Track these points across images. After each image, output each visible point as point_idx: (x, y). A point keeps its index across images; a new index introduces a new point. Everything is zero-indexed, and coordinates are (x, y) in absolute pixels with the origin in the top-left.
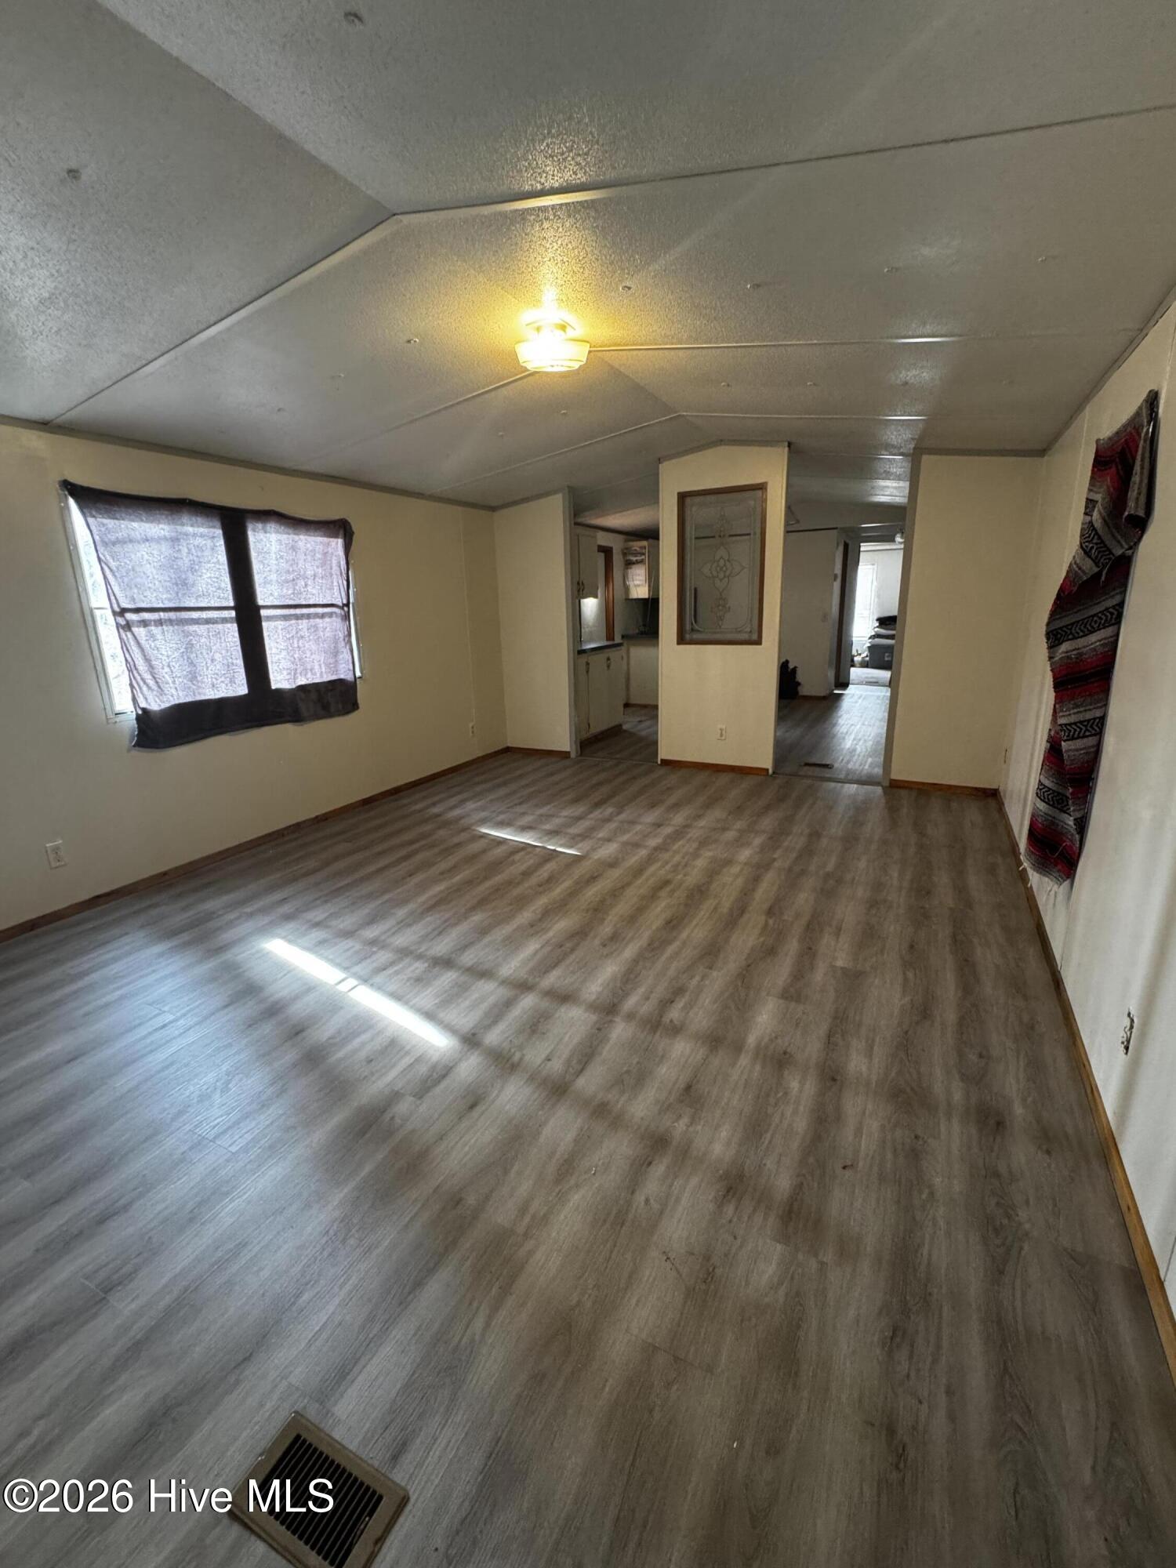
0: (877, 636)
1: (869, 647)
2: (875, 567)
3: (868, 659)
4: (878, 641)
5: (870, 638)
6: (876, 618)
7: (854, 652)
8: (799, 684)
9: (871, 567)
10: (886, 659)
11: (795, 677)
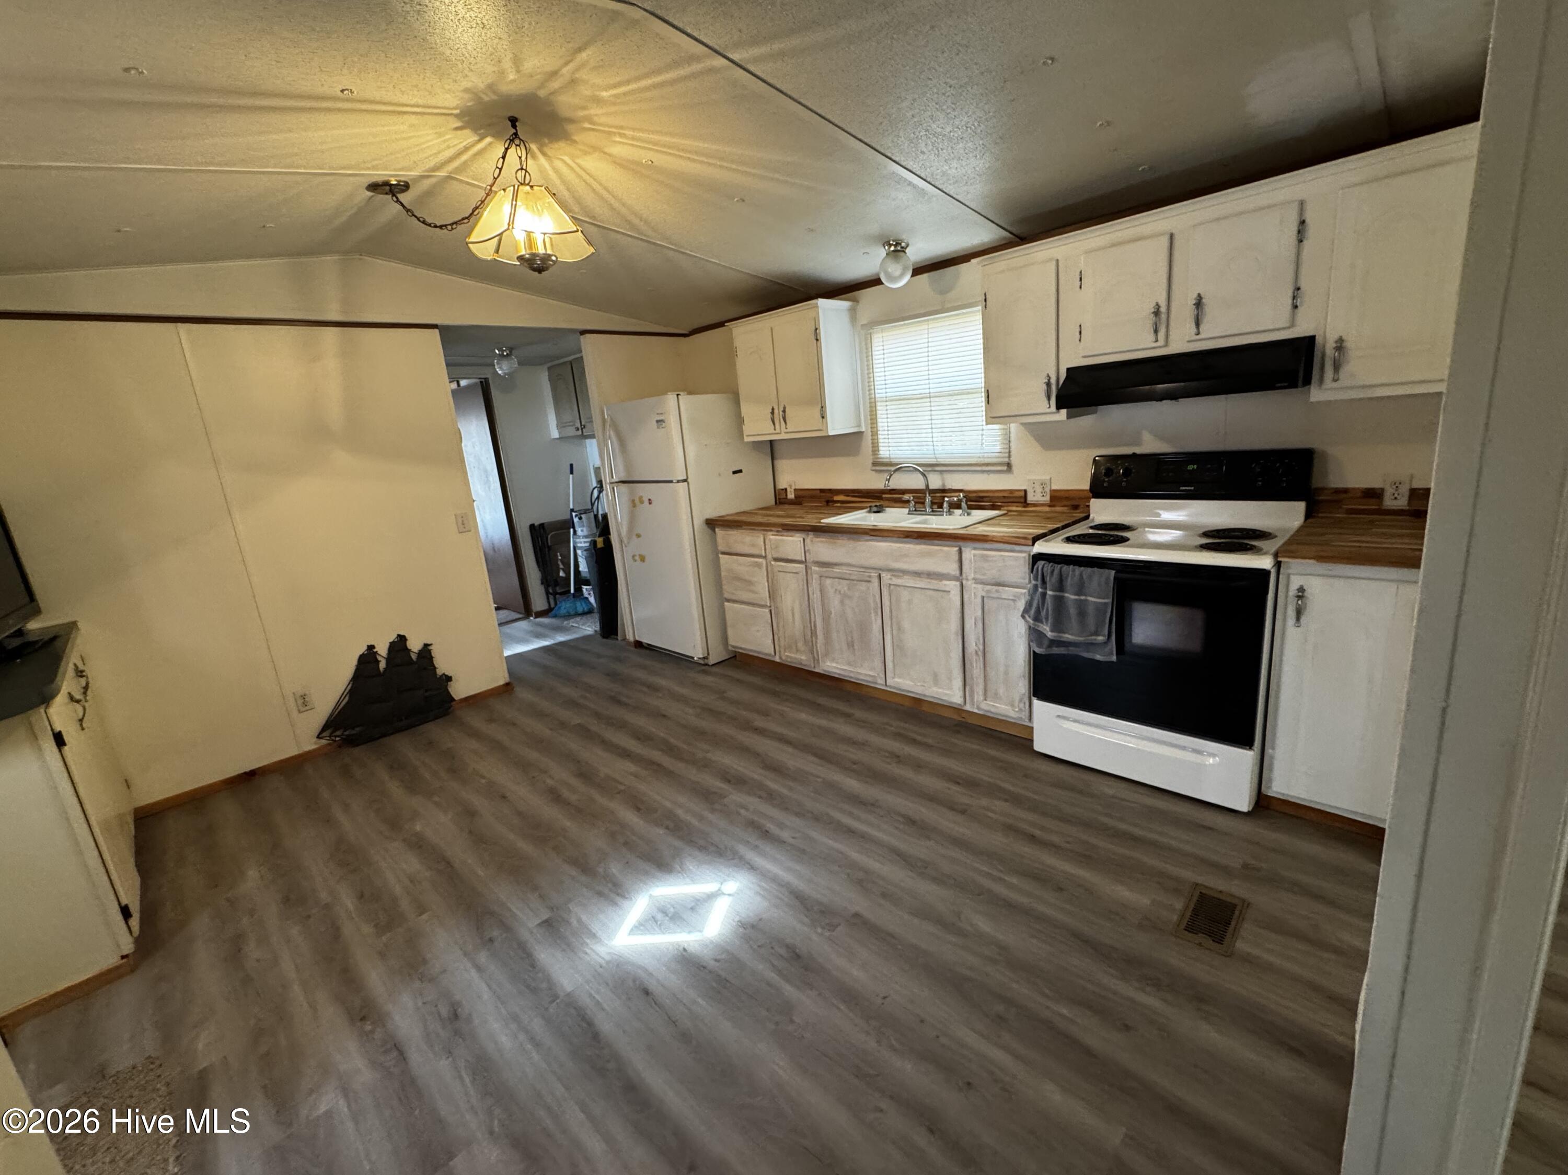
8: (446, 680)
11: (433, 668)
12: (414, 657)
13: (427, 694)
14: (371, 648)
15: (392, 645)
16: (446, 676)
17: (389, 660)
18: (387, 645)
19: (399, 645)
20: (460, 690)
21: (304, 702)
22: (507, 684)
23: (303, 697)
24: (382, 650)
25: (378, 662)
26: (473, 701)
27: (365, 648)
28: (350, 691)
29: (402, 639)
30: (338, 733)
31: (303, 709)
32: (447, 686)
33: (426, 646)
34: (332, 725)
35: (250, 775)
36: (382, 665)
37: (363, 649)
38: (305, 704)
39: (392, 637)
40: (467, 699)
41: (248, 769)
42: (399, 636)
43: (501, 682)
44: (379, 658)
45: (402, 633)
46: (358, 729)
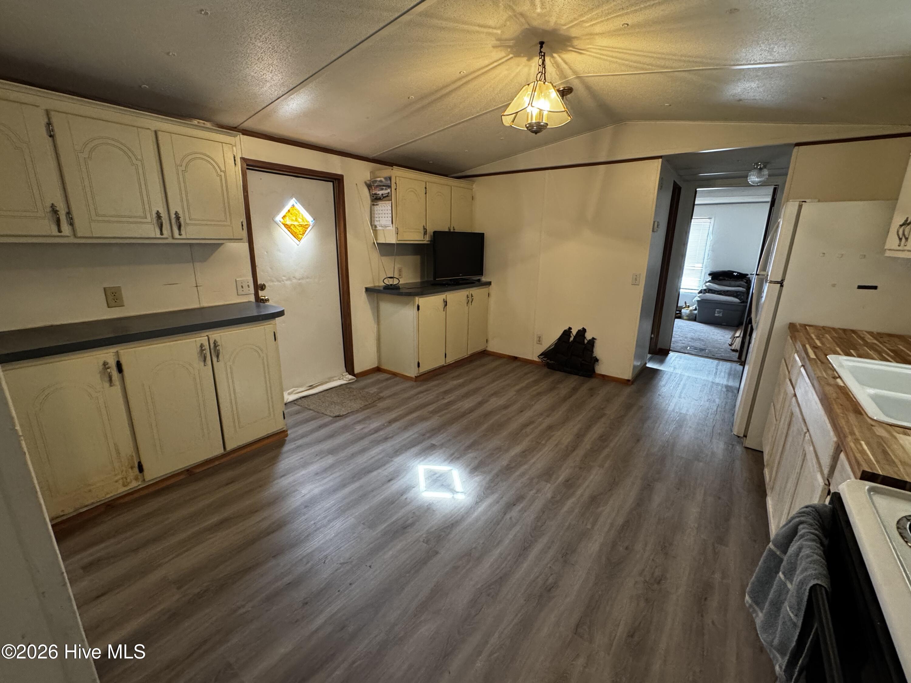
0: (709, 291)
1: (698, 301)
2: (712, 221)
3: (696, 312)
4: (709, 296)
5: (700, 292)
6: (709, 272)
7: (681, 303)
8: (597, 360)
9: (709, 220)
10: (716, 315)
11: (592, 352)
12: (586, 341)
13: (583, 362)
14: (570, 328)
15: (579, 331)
16: (596, 358)
17: (575, 337)
18: (577, 331)
19: (582, 332)
20: (602, 369)
21: (539, 340)
22: (628, 380)
23: (540, 337)
24: (574, 332)
25: (570, 337)
26: (605, 378)
27: (568, 328)
28: (556, 344)
29: (584, 331)
30: (545, 359)
31: (538, 343)
32: (594, 363)
33: (594, 339)
34: (545, 354)
35: (515, 358)
36: (572, 339)
37: (567, 328)
38: (539, 341)
39: (580, 328)
40: (603, 376)
41: (516, 356)
42: (583, 328)
43: (626, 378)
44: (571, 335)
45: (585, 328)
46: (552, 362)
